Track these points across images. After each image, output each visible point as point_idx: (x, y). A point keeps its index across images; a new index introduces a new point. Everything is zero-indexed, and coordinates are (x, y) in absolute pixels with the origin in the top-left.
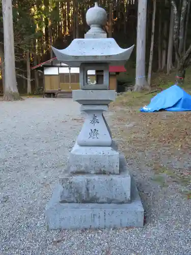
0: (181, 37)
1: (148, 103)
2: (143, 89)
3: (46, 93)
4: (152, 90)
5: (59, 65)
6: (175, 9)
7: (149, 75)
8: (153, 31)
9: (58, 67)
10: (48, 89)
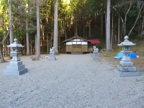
0: (125, 30)
1: (116, 56)
2: (110, 51)
3: (66, 52)
4: (114, 50)
5: (72, 41)
6: (123, 20)
7: (112, 45)
8: (112, 27)
9: (72, 42)
10: (67, 51)
